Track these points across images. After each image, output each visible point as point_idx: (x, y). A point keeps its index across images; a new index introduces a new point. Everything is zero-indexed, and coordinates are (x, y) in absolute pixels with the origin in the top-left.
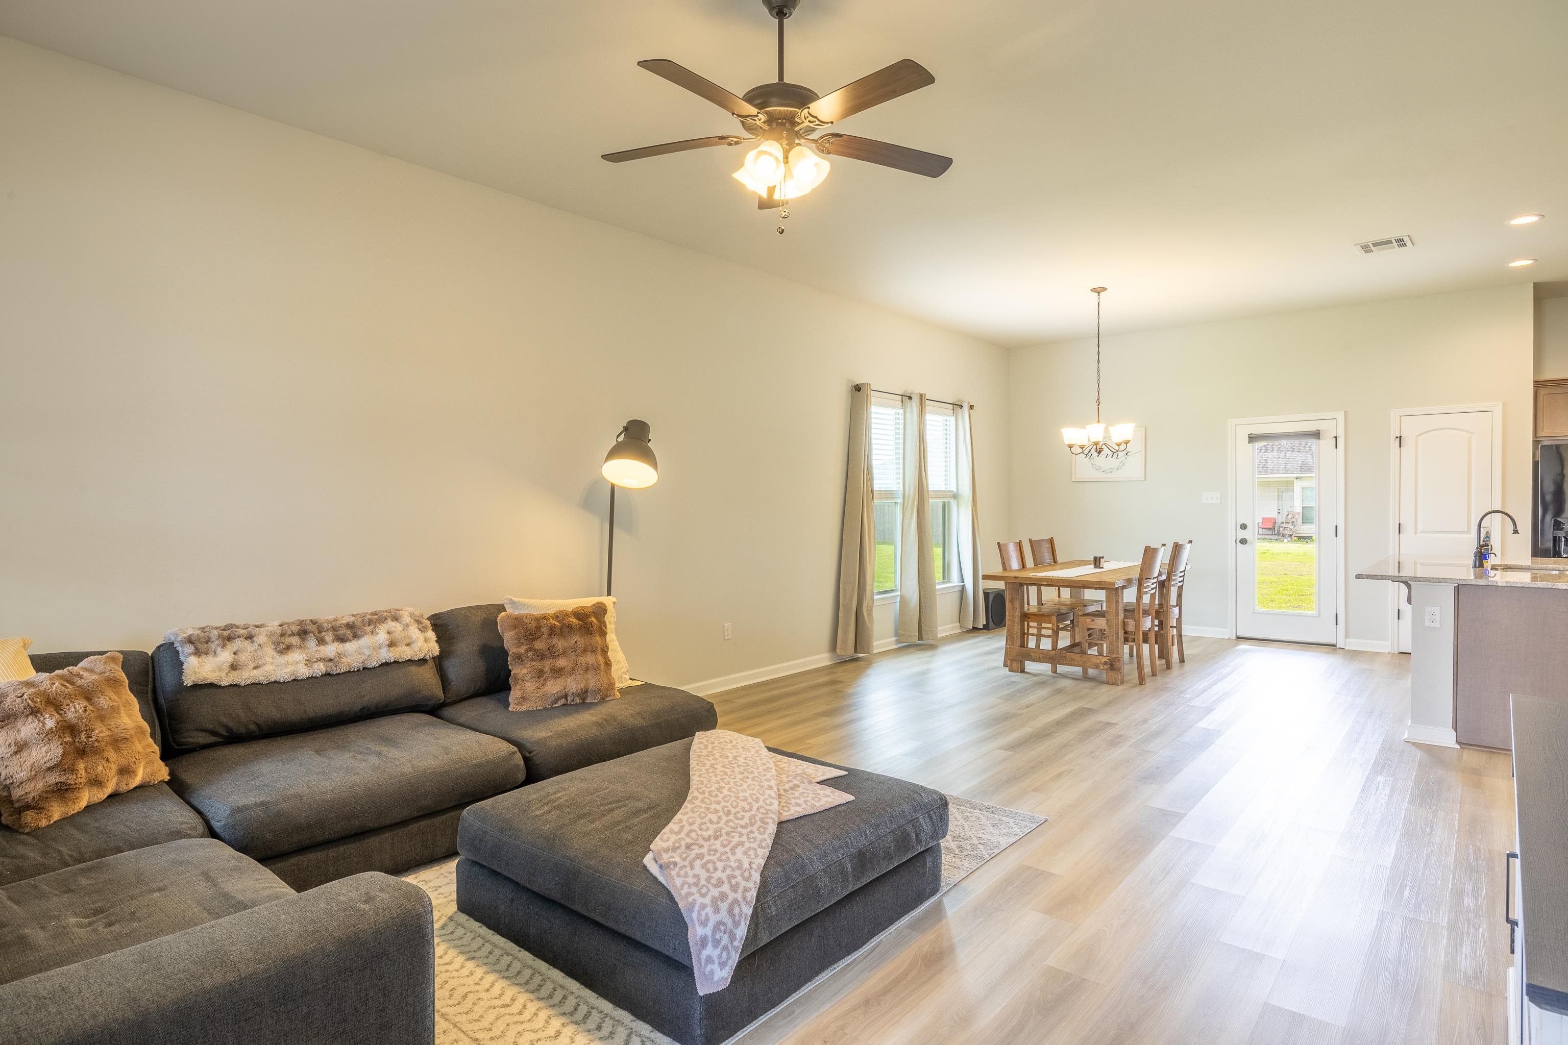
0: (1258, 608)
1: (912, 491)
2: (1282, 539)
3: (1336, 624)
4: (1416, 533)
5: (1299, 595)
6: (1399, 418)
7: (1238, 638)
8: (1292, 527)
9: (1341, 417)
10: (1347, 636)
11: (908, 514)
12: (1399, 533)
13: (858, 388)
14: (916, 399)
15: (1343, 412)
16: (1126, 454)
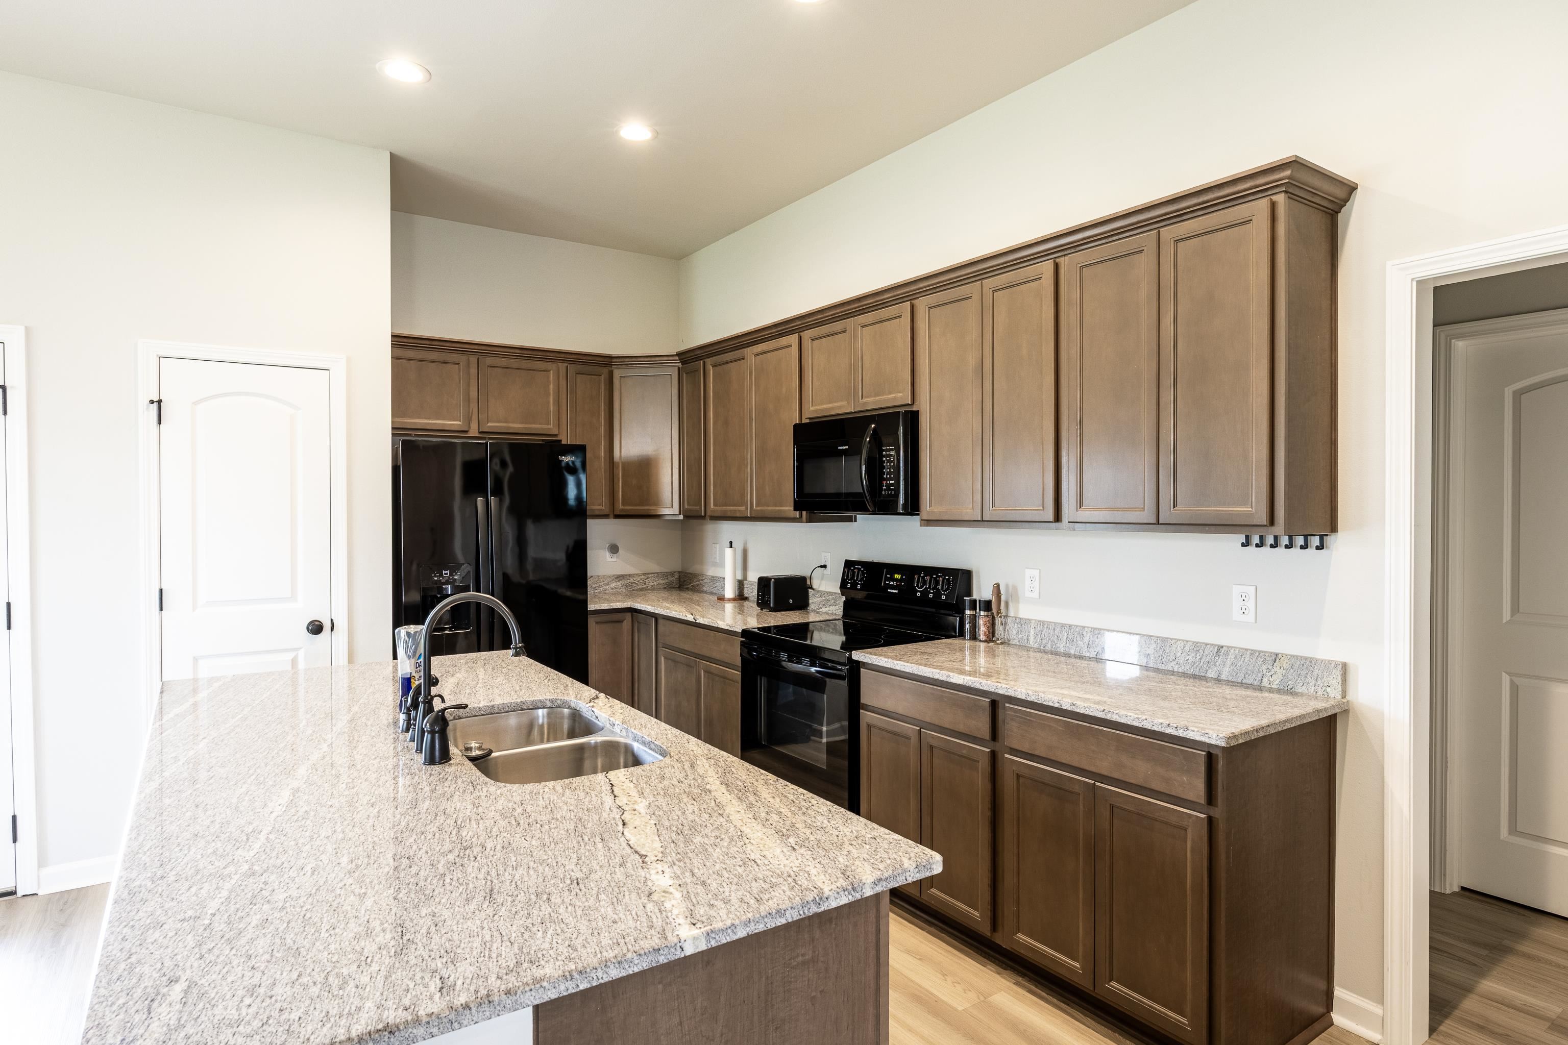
3: (15, 841)
6: (156, 359)
9: (15, 337)
10: (42, 863)
12: (161, 610)
15: (22, 329)
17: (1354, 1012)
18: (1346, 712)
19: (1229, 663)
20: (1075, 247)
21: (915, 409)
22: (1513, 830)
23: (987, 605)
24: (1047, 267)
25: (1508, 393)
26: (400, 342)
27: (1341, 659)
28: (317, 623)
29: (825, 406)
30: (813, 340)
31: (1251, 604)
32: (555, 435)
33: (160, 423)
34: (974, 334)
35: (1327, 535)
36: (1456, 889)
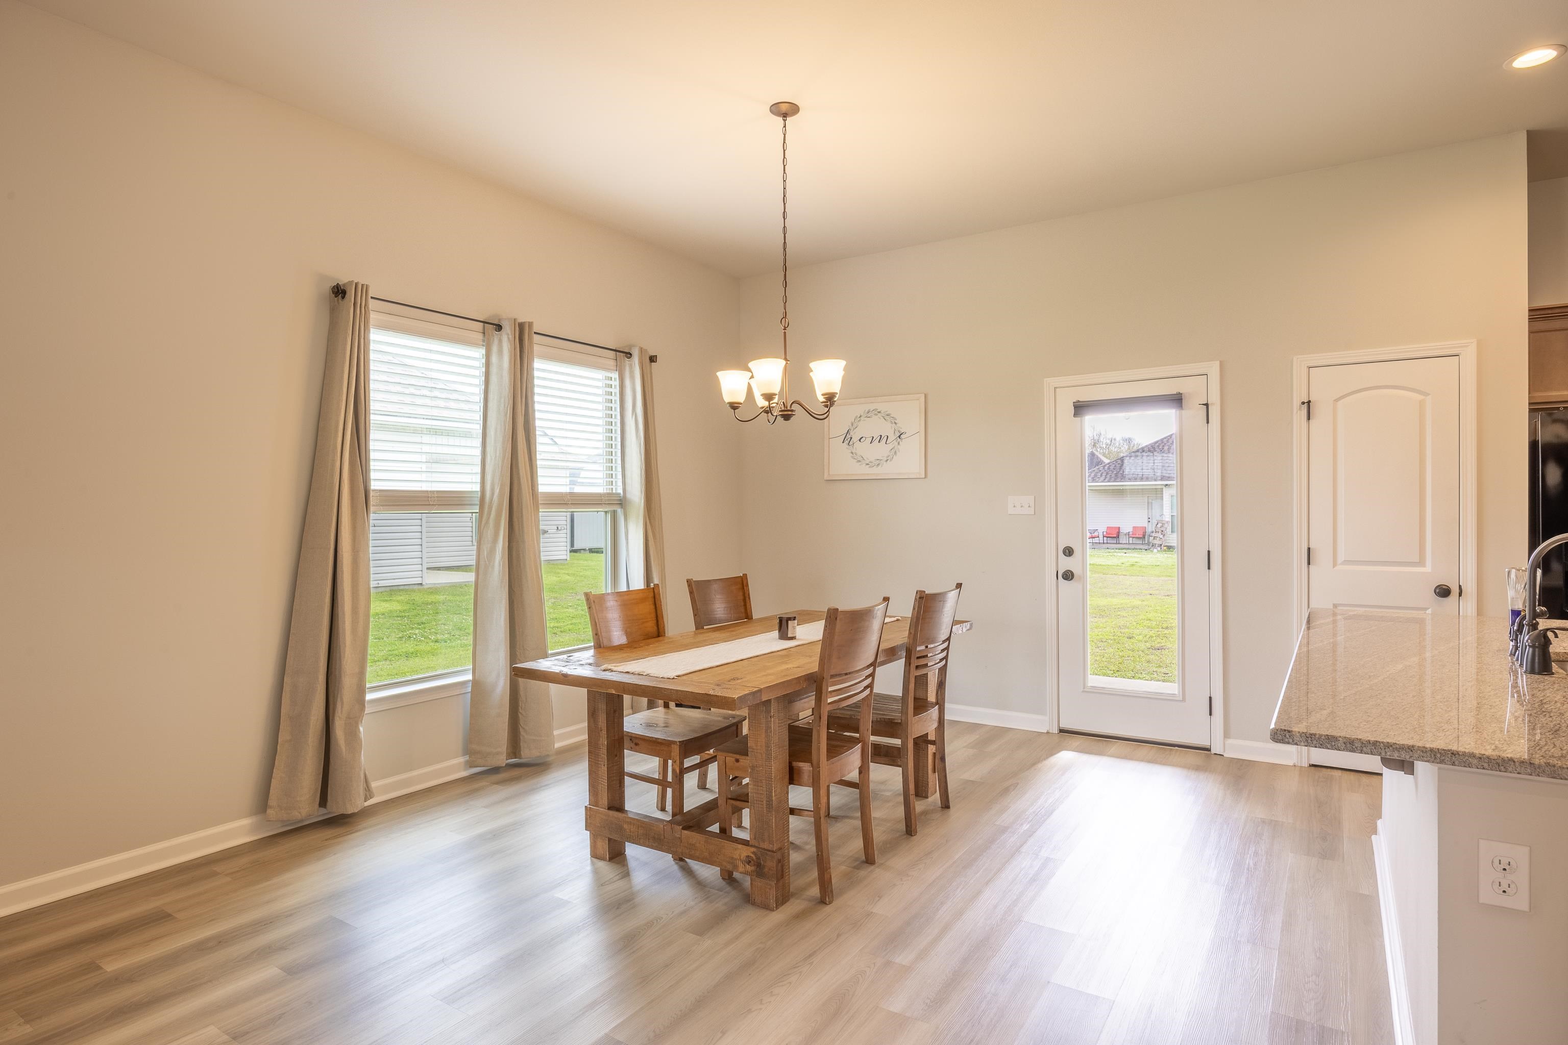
0: (1094, 680)
1: (497, 494)
2: (1152, 549)
3: (1211, 714)
4: (1335, 565)
5: (1162, 628)
6: (1306, 370)
7: (1062, 731)
8: (1161, 536)
9: (1213, 369)
10: (1227, 735)
11: (489, 533)
12: (1309, 563)
13: (339, 292)
14: (507, 328)
15: (1218, 363)
16: (899, 437)
26: (1537, 315)
28: (1444, 587)
33: (1309, 419)
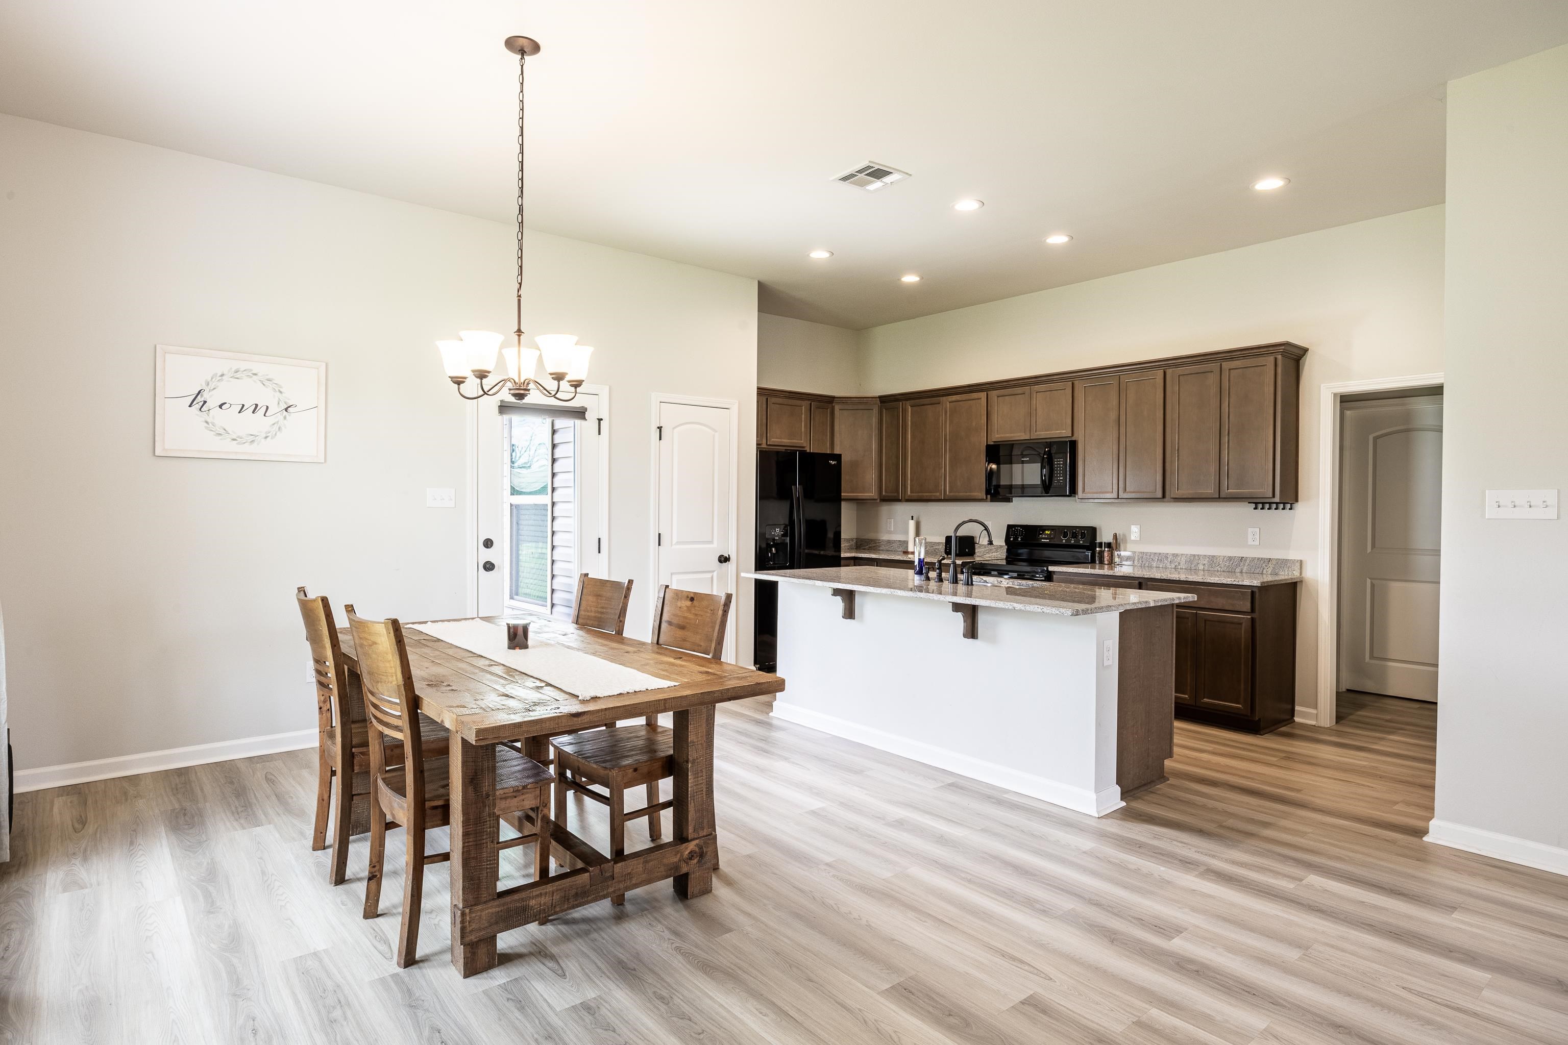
6: (659, 404)
9: (605, 393)
12: (659, 545)
15: (607, 387)
16: (286, 410)
17: (1304, 715)
18: (1301, 581)
19: (1246, 564)
20: (1177, 366)
21: (1073, 439)
22: (1372, 657)
23: (1109, 545)
24: (1161, 372)
25: (1371, 438)
27: (1299, 559)
28: (722, 557)
29: (1008, 435)
30: (998, 397)
31: (1257, 537)
32: (804, 447)
33: (661, 441)
34: (1115, 402)
35: (1294, 503)
36: (1344, 690)
